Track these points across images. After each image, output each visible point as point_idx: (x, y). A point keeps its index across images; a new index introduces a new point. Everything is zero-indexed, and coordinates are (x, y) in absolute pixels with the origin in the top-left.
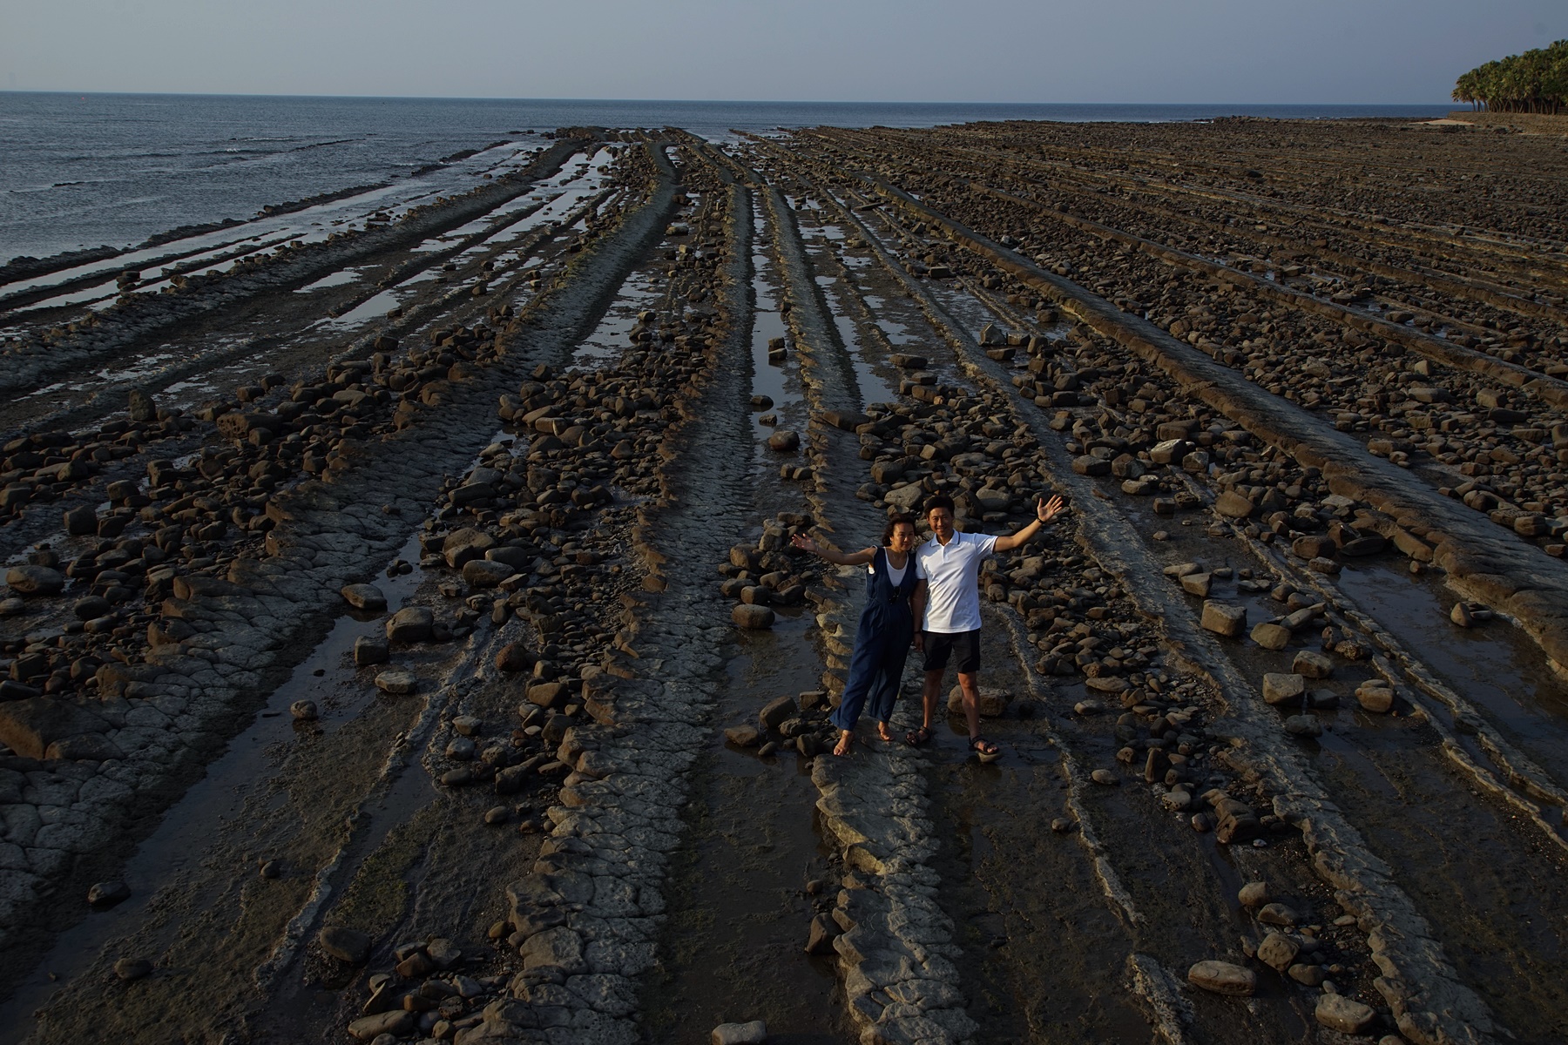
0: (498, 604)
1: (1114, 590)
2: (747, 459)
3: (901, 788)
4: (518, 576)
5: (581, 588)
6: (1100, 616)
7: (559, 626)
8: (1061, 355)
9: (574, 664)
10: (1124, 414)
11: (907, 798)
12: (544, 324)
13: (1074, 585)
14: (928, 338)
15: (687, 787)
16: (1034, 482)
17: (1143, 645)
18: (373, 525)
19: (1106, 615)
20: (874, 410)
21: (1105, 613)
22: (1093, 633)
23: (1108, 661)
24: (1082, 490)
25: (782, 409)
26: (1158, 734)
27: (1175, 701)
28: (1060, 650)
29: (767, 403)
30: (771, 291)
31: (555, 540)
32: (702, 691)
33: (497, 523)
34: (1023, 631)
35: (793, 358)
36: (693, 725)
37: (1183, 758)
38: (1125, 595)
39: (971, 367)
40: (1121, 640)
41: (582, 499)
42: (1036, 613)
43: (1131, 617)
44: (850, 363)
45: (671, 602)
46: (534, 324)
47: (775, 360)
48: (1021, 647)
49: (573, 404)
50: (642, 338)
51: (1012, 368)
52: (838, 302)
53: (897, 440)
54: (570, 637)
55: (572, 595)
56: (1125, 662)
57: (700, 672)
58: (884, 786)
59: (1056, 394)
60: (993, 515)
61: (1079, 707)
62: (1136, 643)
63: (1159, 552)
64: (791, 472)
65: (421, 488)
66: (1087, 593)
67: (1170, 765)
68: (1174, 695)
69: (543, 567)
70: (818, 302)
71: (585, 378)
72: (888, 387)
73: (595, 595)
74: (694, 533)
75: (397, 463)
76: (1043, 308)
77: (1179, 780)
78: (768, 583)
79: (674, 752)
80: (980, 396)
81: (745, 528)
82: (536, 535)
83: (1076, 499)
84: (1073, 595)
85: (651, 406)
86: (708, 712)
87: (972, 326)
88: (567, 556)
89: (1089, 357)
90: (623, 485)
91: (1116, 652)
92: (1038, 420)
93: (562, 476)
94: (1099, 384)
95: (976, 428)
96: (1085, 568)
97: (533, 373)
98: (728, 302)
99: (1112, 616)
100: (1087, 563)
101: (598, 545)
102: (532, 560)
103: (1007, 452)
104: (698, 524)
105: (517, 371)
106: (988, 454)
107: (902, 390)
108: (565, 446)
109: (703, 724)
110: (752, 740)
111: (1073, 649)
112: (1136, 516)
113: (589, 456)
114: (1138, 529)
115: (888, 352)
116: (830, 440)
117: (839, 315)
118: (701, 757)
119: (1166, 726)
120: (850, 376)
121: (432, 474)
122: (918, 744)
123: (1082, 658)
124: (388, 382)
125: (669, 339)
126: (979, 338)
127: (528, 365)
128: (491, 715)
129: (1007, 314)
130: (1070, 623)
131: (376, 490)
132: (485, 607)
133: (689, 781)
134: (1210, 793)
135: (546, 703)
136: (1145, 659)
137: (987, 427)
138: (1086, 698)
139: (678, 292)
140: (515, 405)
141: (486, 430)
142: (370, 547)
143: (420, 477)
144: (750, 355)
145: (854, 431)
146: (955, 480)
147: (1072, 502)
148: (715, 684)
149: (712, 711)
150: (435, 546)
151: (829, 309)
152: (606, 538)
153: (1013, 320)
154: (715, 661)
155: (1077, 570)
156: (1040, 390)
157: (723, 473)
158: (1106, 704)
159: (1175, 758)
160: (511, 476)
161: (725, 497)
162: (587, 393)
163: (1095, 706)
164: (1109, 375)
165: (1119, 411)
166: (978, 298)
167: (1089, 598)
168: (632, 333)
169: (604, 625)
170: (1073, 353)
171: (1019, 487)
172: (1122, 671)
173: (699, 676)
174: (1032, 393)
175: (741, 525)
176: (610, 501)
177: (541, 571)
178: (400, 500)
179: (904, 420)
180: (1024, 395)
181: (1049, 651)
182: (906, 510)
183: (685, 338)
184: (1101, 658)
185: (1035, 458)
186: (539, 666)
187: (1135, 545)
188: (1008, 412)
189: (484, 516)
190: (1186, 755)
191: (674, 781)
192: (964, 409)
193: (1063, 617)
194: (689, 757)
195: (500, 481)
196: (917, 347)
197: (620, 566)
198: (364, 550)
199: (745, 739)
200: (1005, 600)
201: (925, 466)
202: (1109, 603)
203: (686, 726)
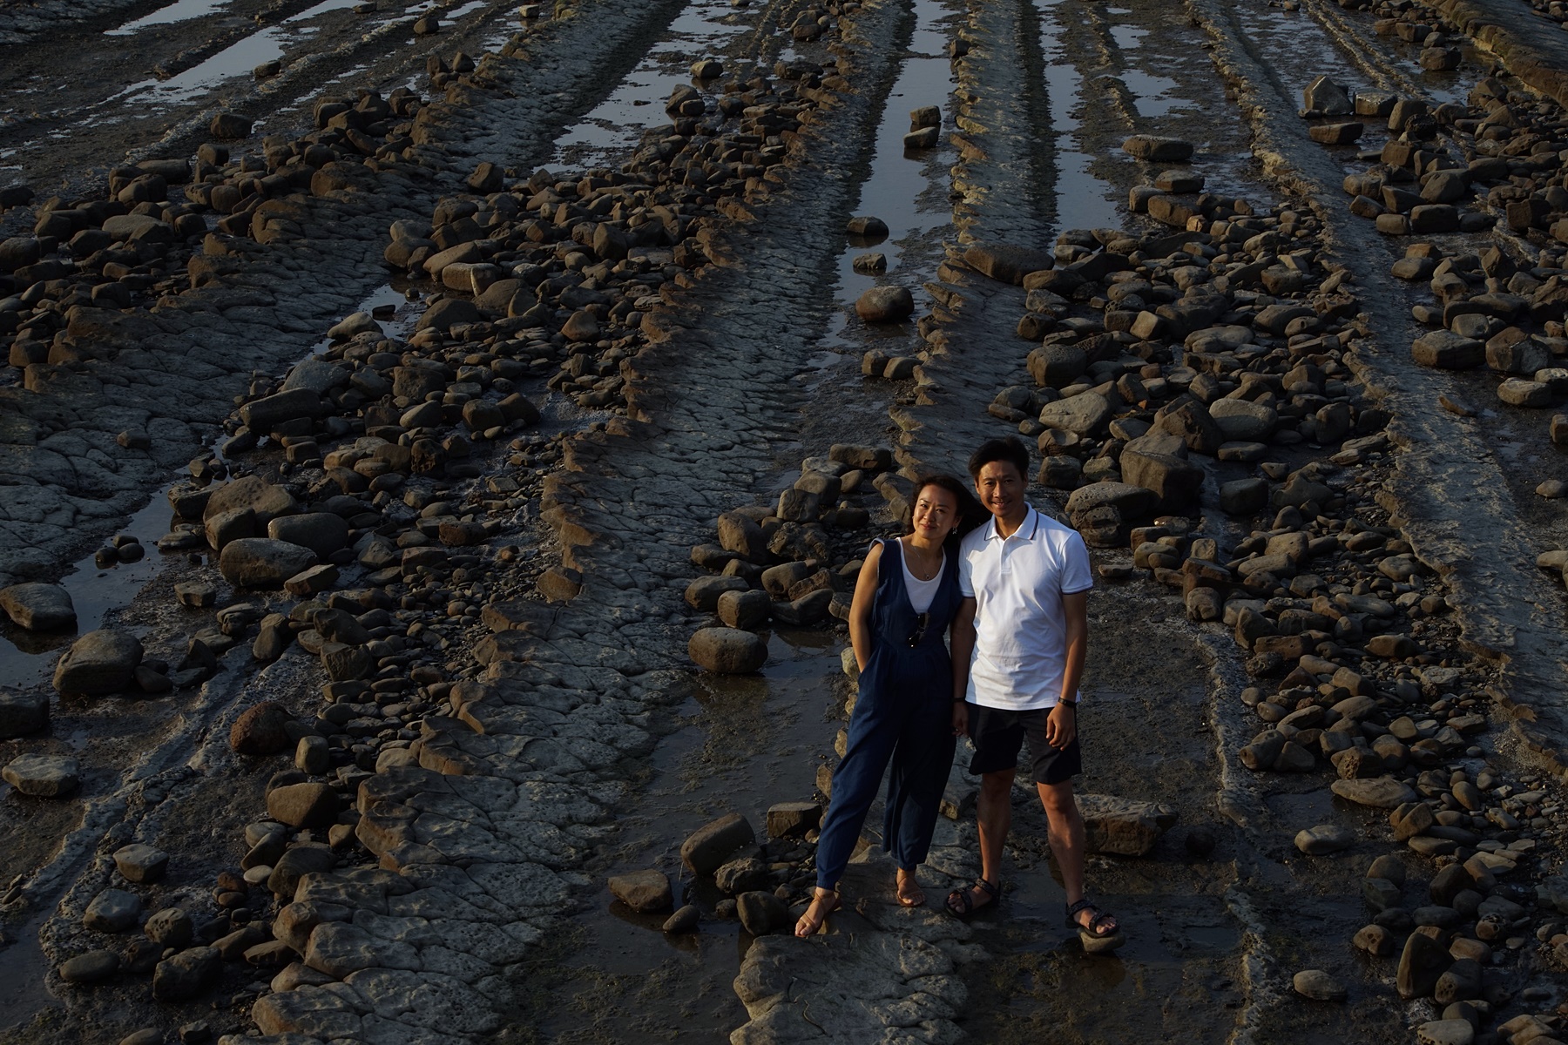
0: (269, 622)
1: (1431, 598)
2: (810, 340)
3: (908, 1007)
4: (317, 569)
5: (430, 592)
6: (1389, 652)
7: (370, 665)
8: (1449, 134)
9: (372, 742)
10: (1539, 246)
11: (917, 1025)
12: (514, 88)
13: (1357, 589)
14: (1208, 104)
15: (506, 996)
16: (1333, 383)
17: (1461, 713)
18: (95, 469)
19: (1402, 651)
20: (1070, 242)
21: (1400, 646)
22: (1366, 688)
23: (1385, 746)
24: (1420, 398)
25: (901, 243)
26: (1444, 897)
27: (1495, 826)
28: (1296, 722)
29: (877, 232)
30: (944, 20)
31: (410, 498)
32: (593, 800)
33: (320, 465)
34: (1236, 680)
35: (947, 146)
36: (556, 868)
37: (1479, 947)
38: (1451, 610)
39: (1272, 158)
40: (1418, 701)
41: (482, 420)
42: (1268, 646)
43: (1453, 655)
44: (1053, 152)
45: (579, 623)
46: (497, 86)
47: (914, 149)
48: (1223, 715)
49: (521, 236)
50: (687, 111)
51: (1352, 159)
52: (1061, 38)
53: (1097, 302)
54: (381, 688)
55: (410, 606)
56: (1415, 748)
57: (599, 760)
58: (875, 1001)
59: (1417, 209)
60: (1237, 448)
61: (1303, 838)
62: (1447, 708)
63: (1539, 522)
64: (879, 365)
65: (202, 398)
66: (1376, 604)
67: (1448, 963)
68: (1496, 815)
69: (372, 549)
70: (1024, 38)
71: (558, 187)
72: (1110, 197)
73: (452, 606)
74: (663, 484)
75: (168, 351)
76: (1437, 44)
77: (1460, 994)
78: (775, 583)
79: (500, 923)
80: (1276, 214)
81: (768, 474)
82: (378, 488)
83: (1403, 416)
84: (1349, 610)
85: (661, 240)
86: (592, 843)
87: (1297, 80)
88: (426, 530)
89: (1499, 137)
90: (569, 390)
91: (1402, 726)
92: (1373, 260)
93: (460, 374)
94: (1504, 189)
95: (1250, 278)
96: (1385, 554)
97: (469, 180)
98: (857, 42)
99: (1415, 651)
100: (1392, 544)
101: (488, 507)
102: (357, 537)
103: (1295, 325)
104: (678, 468)
105: (440, 175)
106: (1261, 328)
107: (1132, 203)
108: (484, 317)
109: (577, 867)
110: (654, 901)
111: (1320, 721)
112: (1512, 450)
113: (520, 336)
114: (1511, 476)
115: (1128, 132)
116: (967, 302)
117: (1057, 62)
118: (551, 935)
119: (1461, 880)
120: (1044, 175)
121: (231, 371)
122: (969, 913)
123: (1332, 739)
124: (208, 198)
125: (735, 111)
126: (1303, 100)
127: (464, 163)
128: (195, 842)
129: (1368, 56)
130: (1329, 666)
131: (116, 403)
132: (244, 629)
133: (513, 982)
134: (1514, 1023)
135: (295, 821)
136: (1458, 740)
137: (1270, 275)
138: (1324, 821)
139: (778, 23)
140: (413, 240)
141: (355, 286)
142: (78, 512)
143: (206, 377)
144: (871, 138)
145: (1021, 284)
146: (1181, 379)
147: (1393, 422)
148: (621, 785)
149: (601, 840)
150: (192, 510)
151: (1041, 52)
152: (507, 494)
153: (1378, 67)
154: (639, 737)
155: (1369, 559)
156: (1391, 202)
157: (755, 368)
158: (1361, 833)
159: (1463, 950)
160: (367, 376)
161: (745, 413)
162: (551, 217)
163: (1333, 836)
164: (1528, 171)
165: (1532, 242)
166: (1322, 26)
167: (1379, 616)
168: (671, 102)
169: (450, 666)
170: (1470, 129)
171: (1300, 392)
172: (1405, 766)
173: (593, 769)
174: (1374, 206)
175: (761, 467)
176: (534, 420)
177: (368, 558)
178: (157, 421)
179: (1118, 262)
180: (1360, 211)
181: (1275, 722)
182: (1072, 438)
183: (762, 109)
184: (1371, 738)
185: (1344, 335)
186: (303, 747)
187: (1495, 507)
188: (1321, 244)
189: (297, 452)
190: (1489, 942)
191: (481, 985)
192: (1238, 237)
193: (1318, 654)
194: (527, 933)
195: (345, 385)
196: (1185, 122)
197: (514, 550)
198: (64, 517)
199: (643, 899)
200: (1218, 618)
201: (1135, 353)
202: (1416, 625)
203: (540, 870)
